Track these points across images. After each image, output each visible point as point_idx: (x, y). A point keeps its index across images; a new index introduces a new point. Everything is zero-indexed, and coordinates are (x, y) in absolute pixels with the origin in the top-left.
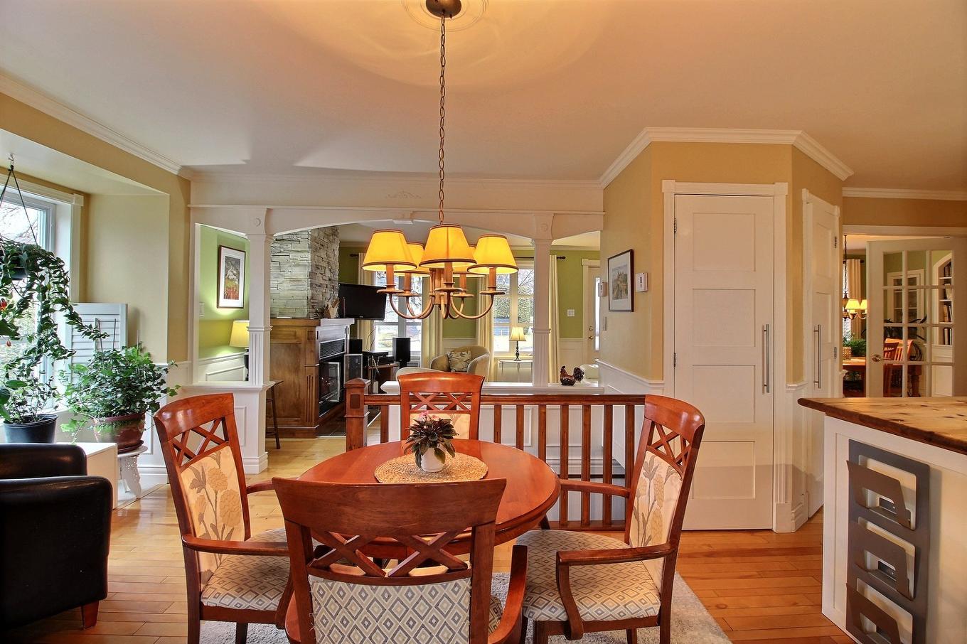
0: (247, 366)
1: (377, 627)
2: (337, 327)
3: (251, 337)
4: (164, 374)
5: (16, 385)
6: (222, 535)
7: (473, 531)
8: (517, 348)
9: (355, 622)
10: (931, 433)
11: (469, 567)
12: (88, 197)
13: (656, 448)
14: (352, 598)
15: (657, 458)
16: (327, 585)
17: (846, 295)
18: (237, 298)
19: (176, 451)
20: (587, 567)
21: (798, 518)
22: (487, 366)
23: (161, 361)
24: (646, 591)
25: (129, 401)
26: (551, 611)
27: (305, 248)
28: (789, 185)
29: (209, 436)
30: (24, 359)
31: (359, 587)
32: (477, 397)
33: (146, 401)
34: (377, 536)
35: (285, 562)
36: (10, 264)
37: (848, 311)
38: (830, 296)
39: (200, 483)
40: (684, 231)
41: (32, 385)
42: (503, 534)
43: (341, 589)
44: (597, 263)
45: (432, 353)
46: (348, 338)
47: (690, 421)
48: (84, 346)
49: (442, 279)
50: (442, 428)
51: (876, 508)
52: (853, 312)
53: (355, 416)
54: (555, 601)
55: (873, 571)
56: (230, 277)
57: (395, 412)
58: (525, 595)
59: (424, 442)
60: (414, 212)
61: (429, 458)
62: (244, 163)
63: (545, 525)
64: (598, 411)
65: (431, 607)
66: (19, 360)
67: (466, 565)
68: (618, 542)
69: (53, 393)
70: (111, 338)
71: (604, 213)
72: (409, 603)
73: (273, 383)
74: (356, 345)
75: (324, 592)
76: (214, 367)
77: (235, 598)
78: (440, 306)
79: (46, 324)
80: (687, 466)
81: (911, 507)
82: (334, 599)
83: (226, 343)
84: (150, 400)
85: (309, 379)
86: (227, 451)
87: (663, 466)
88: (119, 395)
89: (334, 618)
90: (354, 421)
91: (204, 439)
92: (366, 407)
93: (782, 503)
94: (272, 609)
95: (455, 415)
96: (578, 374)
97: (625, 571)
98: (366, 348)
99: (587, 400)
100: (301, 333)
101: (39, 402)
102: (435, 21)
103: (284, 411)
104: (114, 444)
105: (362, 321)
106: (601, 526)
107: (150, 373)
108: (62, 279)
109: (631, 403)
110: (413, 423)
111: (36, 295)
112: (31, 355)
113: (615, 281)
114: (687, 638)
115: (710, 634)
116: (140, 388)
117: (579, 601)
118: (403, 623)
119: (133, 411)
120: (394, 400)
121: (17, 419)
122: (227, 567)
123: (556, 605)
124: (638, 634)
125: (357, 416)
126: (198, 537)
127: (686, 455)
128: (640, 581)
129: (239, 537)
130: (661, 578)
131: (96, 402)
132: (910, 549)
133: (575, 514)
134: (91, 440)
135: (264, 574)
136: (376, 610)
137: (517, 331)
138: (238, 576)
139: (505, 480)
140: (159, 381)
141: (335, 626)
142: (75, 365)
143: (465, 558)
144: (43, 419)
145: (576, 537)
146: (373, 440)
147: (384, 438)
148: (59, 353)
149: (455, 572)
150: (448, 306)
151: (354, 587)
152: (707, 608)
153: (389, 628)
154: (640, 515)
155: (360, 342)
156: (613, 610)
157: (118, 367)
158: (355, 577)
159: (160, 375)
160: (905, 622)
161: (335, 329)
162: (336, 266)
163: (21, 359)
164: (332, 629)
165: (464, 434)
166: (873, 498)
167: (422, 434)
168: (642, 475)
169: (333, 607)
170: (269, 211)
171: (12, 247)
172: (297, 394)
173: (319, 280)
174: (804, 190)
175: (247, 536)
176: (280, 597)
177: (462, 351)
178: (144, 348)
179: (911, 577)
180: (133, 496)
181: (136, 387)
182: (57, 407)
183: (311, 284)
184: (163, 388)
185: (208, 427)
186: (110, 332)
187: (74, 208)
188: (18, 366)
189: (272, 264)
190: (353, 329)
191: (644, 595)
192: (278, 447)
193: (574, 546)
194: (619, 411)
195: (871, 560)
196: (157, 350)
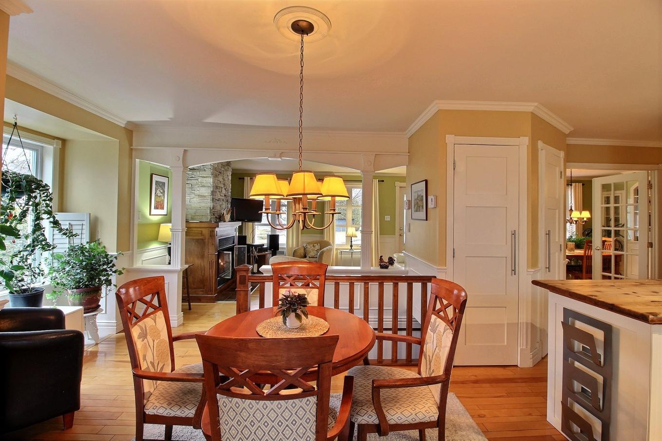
0: (170, 255)
1: (259, 426)
2: (230, 228)
3: (173, 235)
4: (115, 260)
5: (18, 268)
6: (157, 369)
7: (319, 367)
8: (351, 242)
9: (246, 423)
10: (613, 305)
11: (316, 389)
12: (64, 141)
13: (438, 313)
14: (244, 408)
15: (439, 320)
16: (228, 400)
17: (571, 208)
18: (163, 208)
19: (129, 315)
20: (393, 389)
21: (535, 357)
22: (330, 255)
23: (112, 252)
24: (429, 405)
25: (91, 278)
26: (368, 417)
27: (208, 174)
28: (529, 139)
29: (149, 304)
30: (24, 251)
31: (248, 401)
32: (323, 277)
33: (103, 278)
34: (260, 370)
35: (199, 386)
36: (14, 188)
37: (573, 219)
38: (557, 211)
39: (143, 336)
40: (460, 167)
41: (28, 268)
42: (338, 368)
43: (237, 403)
44: (403, 184)
45: (293, 245)
46: (237, 235)
47: (458, 296)
48: (62, 241)
49: (301, 204)
50: (300, 300)
51: (579, 352)
52: (576, 219)
53: (242, 289)
54: (371, 411)
55: (578, 393)
56: (159, 195)
57: (269, 287)
58: (352, 407)
59: (288, 309)
60: (282, 152)
61: (292, 320)
62: (169, 120)
63: (367, 362)
64: (403, 287)
65: (292, 414)
66: (20, 252)
67: (314, 388)
68: (414, 373)
69: (41, 273)
70: (80, 237)
71: (409, 154)
72: (279, 411)
73: (187, 266)
74: (242, 239)
75: (227, 405)
76: (147, 255)
77: (166, 409)
78: (299, 221)
79: (38, 228)
80: (456, 325)
81: (600, 351)
82: (233, 409)
83: (156, 238)
84: (105, 278)
85: (211, 263)
86: (160, 314)
87: (441, 325)
88: (85, 275)
89: (232, 421)
90: (242, 293)
91: (146, 306)
92: (250, 284)
93: (524, 347)
94: (190, 416)
95: (309, 289)
96: (391, 261)
97: (417, 392)
98: (249, 242)
99: (396, 280)
100: (206, 232)
101: (32, 279)
102: (297, 37)
103: (194, 284)
104: (81, 307)
105: (247, 223)
106: (405, 363)
107: (105, 260)
108: (49, 198)
109: (425, 281)
110: (281, 297)
111: (31, 208)
112: (28, 249)
113: (415, 200)
114: (458, 436)
115: (474, 434)
116: (99, 270)
117: (386, 411)
118: (275, 424)
119: (94, 285)
120: (269, 279)
121: (18, 291)
122: (161, 389)
123: (372, 414)
124: (426, 433)
125: (244, 289)
126: (142, 369)
127: (456, 318)
128: (426, 399)
129: (168, 370)
130: (439, 397)
131: (69, 279)
132: (600, 378)
133: (387, 355)
134: (66, 304)
135: (185, 394)
136: (258, 415)
137: (351, 230)
138: (168, 395)
139: (338, 336)
140: (111, 265)
141: (233, 425)
142: (55, 254)
143: (314, 384)
144: (35, 291)
145: (386, 370)
146: (254, 306)
147: (262, 305)
148: (46, 247)
149: (307, 392)
150: (304, 222)
151: (245, 401)
152: (472, 417)
153: (266, 427)
154: (428, 357)
155: (245, 237)
156: (408, 417)
157: (84, 255)
158: (246, 395)
159: (112, 261)
160: (597, 426)
161: (228, 229)
162: (229, 186)
163: (21, 251)
164: (232, 427)
165: (314, 302)
166: (578, 346)
167: (287, 303)
168: (429, 330)
169: (232, 414)
170: (185, 151)
171: (15, 177)
172: (203, 272)
173: (218, 196)
174: (539, 142)
175: (173, 369)
176: (195, 408)
177: (313, 243)
178: (101, 242)
179: (600, 396)
180: (93, 342)
181: (96, 269)
182: (44, 283)
183: (213, 199)
184: (114, 269)
185: (148, 298)
186: (79, 232)
187: (55, 149)
188: (19, 256)
189: (187, 186)
190: (241, 229)
191: (429, 407)
192: (190, 309)
193: (384, 376)
194: (417, 287)
195: (577, 386)
196: (110, 244)
